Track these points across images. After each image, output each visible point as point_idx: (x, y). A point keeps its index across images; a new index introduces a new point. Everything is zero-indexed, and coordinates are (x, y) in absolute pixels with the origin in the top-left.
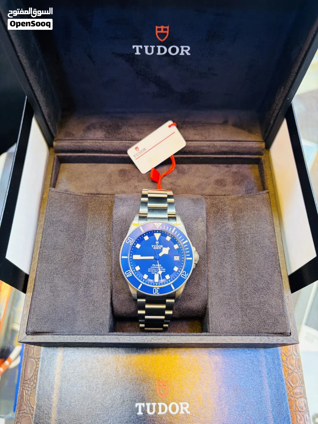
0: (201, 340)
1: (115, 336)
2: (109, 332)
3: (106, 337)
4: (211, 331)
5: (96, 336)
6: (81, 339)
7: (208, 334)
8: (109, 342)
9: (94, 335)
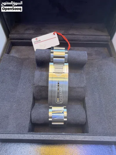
0: (85, 138)
1: (32, 135)
2: (28, 132)
3: (26, 135)
4: (90, 132)
5: (19, 135)
6: (10, 136)
7: (88, 134)
8: (28, 138)
9: (19, 134)
